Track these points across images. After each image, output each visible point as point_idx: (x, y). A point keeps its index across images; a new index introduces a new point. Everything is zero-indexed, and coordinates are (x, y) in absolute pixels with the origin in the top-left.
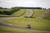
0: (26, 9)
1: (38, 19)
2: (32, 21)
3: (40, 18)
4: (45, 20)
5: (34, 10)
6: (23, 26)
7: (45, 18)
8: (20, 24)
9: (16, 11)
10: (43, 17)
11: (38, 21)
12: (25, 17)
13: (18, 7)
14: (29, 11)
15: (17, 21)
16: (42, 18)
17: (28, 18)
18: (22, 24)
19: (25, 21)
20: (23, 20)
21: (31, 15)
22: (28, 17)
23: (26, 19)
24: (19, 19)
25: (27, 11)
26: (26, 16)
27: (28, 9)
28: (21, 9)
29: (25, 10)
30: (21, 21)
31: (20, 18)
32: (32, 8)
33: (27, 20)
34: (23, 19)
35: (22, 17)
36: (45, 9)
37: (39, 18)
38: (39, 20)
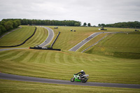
0: (37, 27)
1: (70, 54)
3: (75, 49)
4: (90, 57)
5: (59, 27)
6: (28, 74)
7: (90, 52)
8: (20, 67)
9: (9, 30)
10: (84, 46)
11: (69, 59)
12: (35, 48)
13: (12, 20)
14: (46, 32)
15: (11, 59)
16: (80, 51)
17: (42, 52)
18: (25, 68)
19: (34, 58)
20: (28, 57)
21: (49, 43)
22: (40, 48)
23: (36, 55)
25: (39, 31)
26: (35, 45)
27: (43, 27)
28: (22, 24)
29: (33, 27)
30: (22, 59)
31: (19, 52)
32: (52, 21)
33: (39, 57)
34: (28, 53)
35: (25, 48)
36: (89, 25)
37: (72, 50)
38: (73, 57)
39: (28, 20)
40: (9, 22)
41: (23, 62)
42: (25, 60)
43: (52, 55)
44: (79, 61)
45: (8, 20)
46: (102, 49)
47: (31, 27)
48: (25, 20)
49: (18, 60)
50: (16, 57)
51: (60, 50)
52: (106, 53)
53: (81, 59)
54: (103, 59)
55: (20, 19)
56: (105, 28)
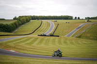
1: (66, 39)
2: (54, 42)
3: (69, 36)
4: (80, 41)
5: (58, 20)
6: (37, 53)
7: (80, 37)
11: (65, 42)
12: (41, 35)
13: (25, 16)
14: (49, 24)
15: (25, 43)
16: (73, 36)
18: (35, 49)
20: (37, 42)
21: (51, 32)
23: (42, 40)
24: (28, 40)
25: (44, 24)
26: (42, 33)
27: (46, 20)
28: (32, 19)
29: (40, 21)
30: (33, 43)
31: (31, 38)
32: (52, 17)
33: (44, 41)
34: (37, 39)
35: (35, 35)
36: (79, 18)
37: (67, 36)
38: (68, 41)
39: (37, 16)
40: (23, 18)
41: (33, 45)
42: (35, 44)
43: (53, 40)
44: (72, 43)
45: (23, 17)
46: (88, 35)
47: (38, 21)
48: (34, 16)
49: (30, 44)
50: (29, 42)
51: (58, 36)
52: (91, 38)
53: (74, 42)
54: (89, 41)
55: (31, 16)
56: (90, 20)
